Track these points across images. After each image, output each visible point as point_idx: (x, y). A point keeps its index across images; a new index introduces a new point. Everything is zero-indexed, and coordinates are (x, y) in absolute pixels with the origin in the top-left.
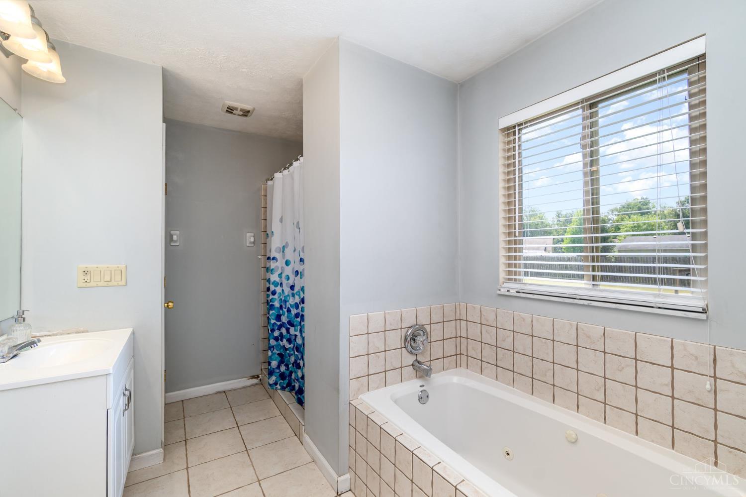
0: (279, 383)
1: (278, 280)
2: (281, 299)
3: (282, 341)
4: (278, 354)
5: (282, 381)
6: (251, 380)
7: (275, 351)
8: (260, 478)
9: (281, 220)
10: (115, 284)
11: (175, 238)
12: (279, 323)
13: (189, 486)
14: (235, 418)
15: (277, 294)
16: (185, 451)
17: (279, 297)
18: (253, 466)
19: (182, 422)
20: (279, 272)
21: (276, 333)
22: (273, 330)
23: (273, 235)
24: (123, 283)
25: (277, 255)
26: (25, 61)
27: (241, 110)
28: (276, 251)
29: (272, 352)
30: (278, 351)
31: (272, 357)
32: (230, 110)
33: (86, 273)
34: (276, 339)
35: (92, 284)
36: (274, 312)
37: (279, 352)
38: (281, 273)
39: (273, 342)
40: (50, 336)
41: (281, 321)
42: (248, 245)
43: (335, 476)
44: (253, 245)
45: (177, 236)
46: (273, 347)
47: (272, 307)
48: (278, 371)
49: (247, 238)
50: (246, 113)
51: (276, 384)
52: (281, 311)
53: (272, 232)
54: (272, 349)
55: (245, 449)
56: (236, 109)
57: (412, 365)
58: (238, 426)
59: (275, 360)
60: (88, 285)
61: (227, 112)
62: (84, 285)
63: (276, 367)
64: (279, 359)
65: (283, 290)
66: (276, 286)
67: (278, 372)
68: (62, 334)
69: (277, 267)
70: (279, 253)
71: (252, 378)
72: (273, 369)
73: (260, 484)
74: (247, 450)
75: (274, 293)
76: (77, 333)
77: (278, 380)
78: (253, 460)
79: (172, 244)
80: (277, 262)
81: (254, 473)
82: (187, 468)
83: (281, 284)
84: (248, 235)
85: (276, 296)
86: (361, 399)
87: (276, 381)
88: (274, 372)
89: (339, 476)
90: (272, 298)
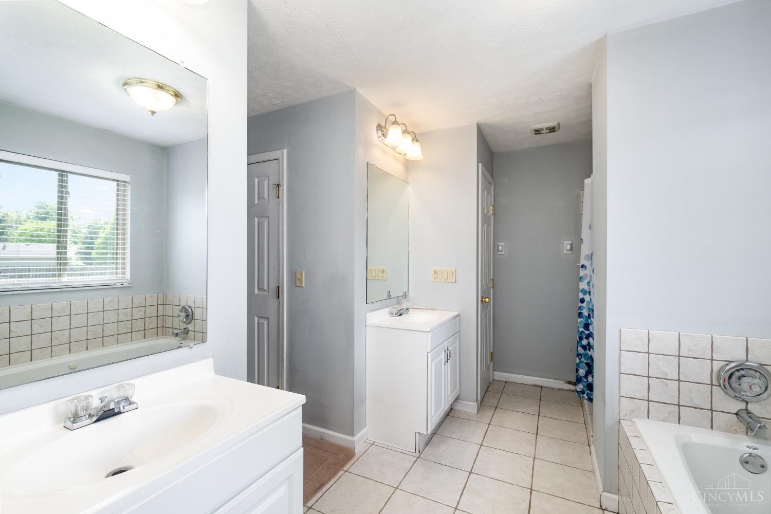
0: (586, 392)
1: (586, 288)
2: (589, 308)
3: (590, 351)
4: (586, 363)
5: (589, 392)
6: (567, 385)
7: (583, 359)
8: (536, 457)
9: (590, 227)
10: (450, 281)
11: (500, 248)
12: (587, 332)
13: (485, 434)
14: (539, 409)
15: (585, 302)
16: (492, 414)
17: (587, 306)
18: (536, 447)
19: (500, 395)
20: (588, 280)
21: (584, 342)
22: (581, 339)
23: (583, 242)
24: (454, 281)
25: (587, 263)
26: (406, 154)
27: (547, 129)
28: (585, 259)
29: (580, 360)
30: (585, 359)
31: (580, 365)
32: (537, 132)
33: (435, 273)
34: (584, 347)
35: (438, 280)
36: (582, 320)
37: (587, 362)
38: (590, 281)
39: (581, 350)
40: (420, 309)
41: (588, 330)
42: (565, 253)
43: (601, 489)
44: (571, 252)
45: (502, 247)
46: (581, 355)
47: (580, 315)
48: (585, 380)
49: (565, 245)
50: (552, 130)
51: (583, 392)
52: (589, 321)
53: (582, 239)
54: (580, 357)
55: (536, 433)
56: (542, 129)
57: (737, 414)
58: (539, 416)
59: (583, 369)
60: (437, 280)
61: (536, 134)
62: (434, 280)
63: (584, 375)
64: (587, 368)
65: (591, 299)
66: (585, 294)
67: (585, 382)
68: (425, 309)
69: (586, 275)
70: (588, 260)
71: (569, 384)
72: (581, 377)
73: (534, 461)
74: (537, 434)
75: (582, 301)
76: (432, 310)
77: (585, 389)
78: (538, 442)
79: (499, 253)
80: (586, 269)
81: (533, 452)
82: (489, 424)
83: (590, 292)
84: (565, 242)
85: (584, 305)
86: (634, 422)
87: (583, 390)
88: (581, 380)
89: (604, 491)
90: (581, 306)
